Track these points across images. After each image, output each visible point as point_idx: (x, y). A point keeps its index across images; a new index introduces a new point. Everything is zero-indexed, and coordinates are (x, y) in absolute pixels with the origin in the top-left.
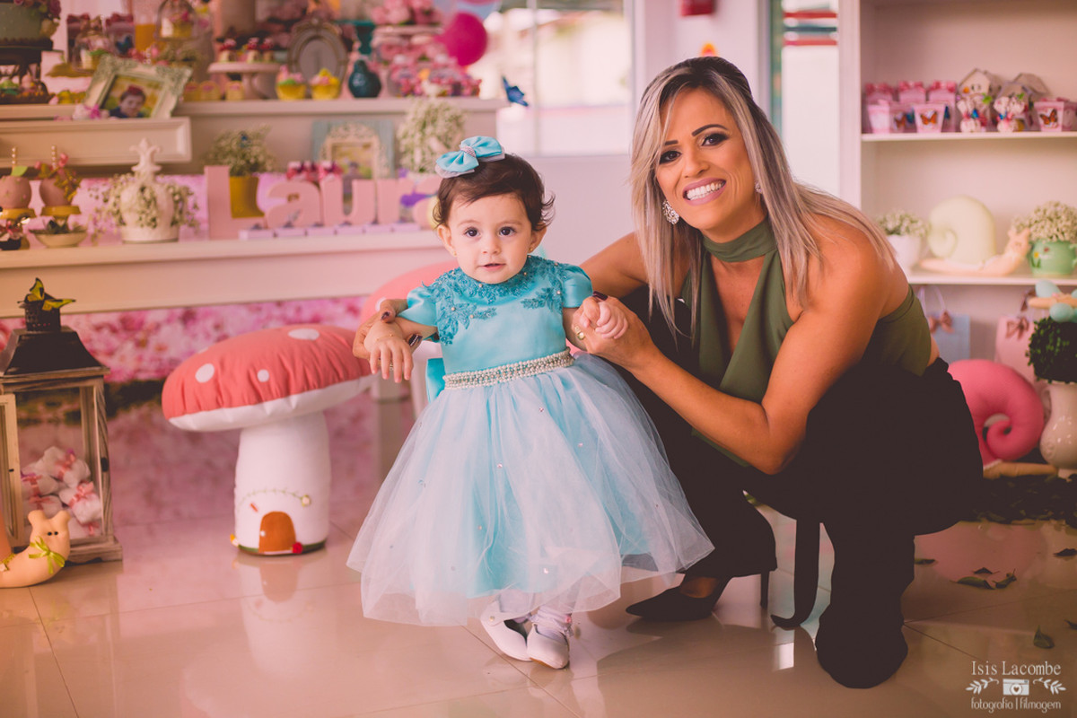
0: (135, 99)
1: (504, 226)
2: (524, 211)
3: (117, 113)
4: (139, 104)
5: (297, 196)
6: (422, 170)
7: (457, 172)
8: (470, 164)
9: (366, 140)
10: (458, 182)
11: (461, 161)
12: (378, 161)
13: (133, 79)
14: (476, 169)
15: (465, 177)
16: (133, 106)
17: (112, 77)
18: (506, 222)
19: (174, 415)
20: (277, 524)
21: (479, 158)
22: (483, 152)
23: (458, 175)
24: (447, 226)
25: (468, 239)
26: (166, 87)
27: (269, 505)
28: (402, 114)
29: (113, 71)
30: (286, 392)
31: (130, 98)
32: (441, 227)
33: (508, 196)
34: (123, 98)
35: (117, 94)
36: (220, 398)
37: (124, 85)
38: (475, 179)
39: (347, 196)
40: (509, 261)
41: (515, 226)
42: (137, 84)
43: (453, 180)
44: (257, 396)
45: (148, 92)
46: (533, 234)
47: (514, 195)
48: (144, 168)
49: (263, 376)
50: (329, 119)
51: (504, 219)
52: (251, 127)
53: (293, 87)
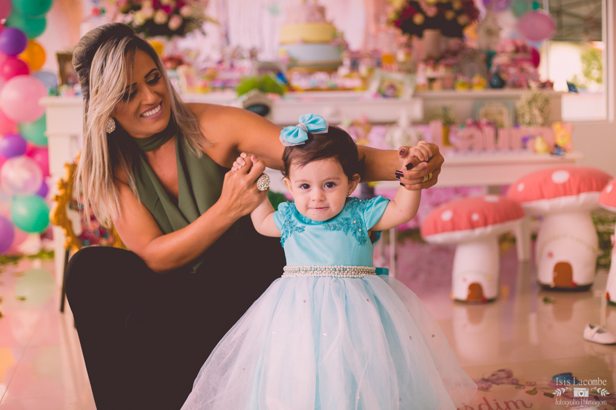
1: (327, 181)
2: (342, 169)
3: (385, 96)
5: (473, 136)
7: (293, 144)
8: (302, 137)
10: (294, 150)
11: (297, 135)
12: (507, 120)
13: (390, 80)
14: (306, 141)
15: (299, 147)
17: (381, 79)
18: (329, 179)
19: (430, 233)
20: (475, 288)
21: (309, 133)
22: (313, 127)
23: (294, 145)
24: (289, 178)
25: (302, 190)
26: (406, 84)
27: (472, 279)
28: (518, 98)
29: (381, 76)
30: (486, 224)
32: (285, 179)
33: (329, 160)
34: (387, 90)
35: (384, 87)
36: (454, 226)
37: (387, 84)
38: (305, 148)
39: (497, 135)
40: (332, 205)
41: (335, 181)
42: (392, 83)
43: (291, 148)
44: (472, 226)
45: (397, 86)
46: (349, 183)
47: (333, 159)
48: (404, 122)
49: (475, 217)
50: (481, 100)
51: (327, 177)
52: (447, 103)
53: (463, 85)
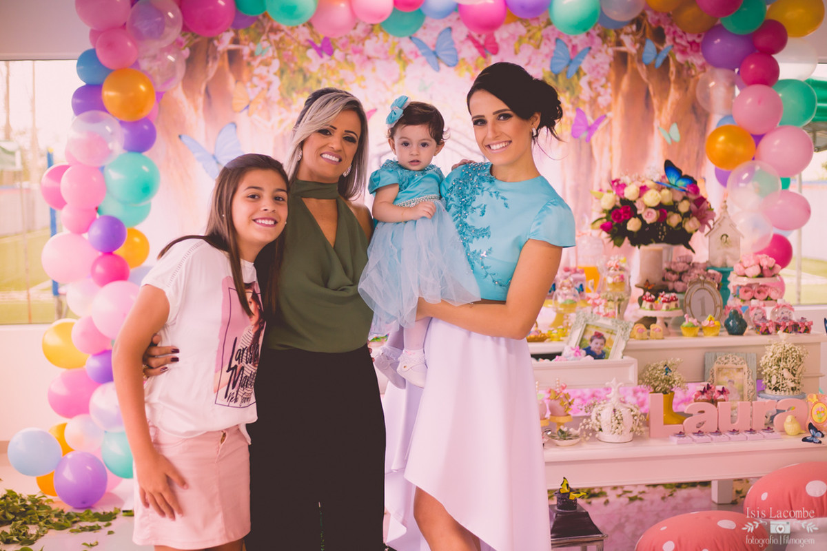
0: (600, 341)
1: (423, 142)
2: (432, 134)
4: (602, 344)
5: (703, 412)
6: (776, 389)
9: (739, 366)
12: (747, 380)
13: (597, 327)
16: (598, 346)
17: (585, 325)
18: (424, 139)
26: (618, 334)
29: (585, 322)
31: (596, 340)
34: (591, 340)
35: (588, 337)
37: (592, 332)
41: (428, 142)
42: (600, 331)
45: (607, 336)
46: (437, 147)
48: (614, 396)
50: (715, 351)
52: (670, 359)
53: (692, 328)
